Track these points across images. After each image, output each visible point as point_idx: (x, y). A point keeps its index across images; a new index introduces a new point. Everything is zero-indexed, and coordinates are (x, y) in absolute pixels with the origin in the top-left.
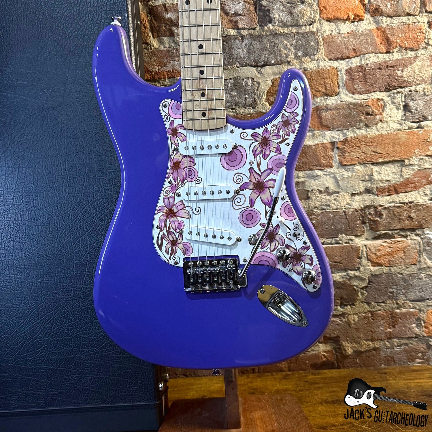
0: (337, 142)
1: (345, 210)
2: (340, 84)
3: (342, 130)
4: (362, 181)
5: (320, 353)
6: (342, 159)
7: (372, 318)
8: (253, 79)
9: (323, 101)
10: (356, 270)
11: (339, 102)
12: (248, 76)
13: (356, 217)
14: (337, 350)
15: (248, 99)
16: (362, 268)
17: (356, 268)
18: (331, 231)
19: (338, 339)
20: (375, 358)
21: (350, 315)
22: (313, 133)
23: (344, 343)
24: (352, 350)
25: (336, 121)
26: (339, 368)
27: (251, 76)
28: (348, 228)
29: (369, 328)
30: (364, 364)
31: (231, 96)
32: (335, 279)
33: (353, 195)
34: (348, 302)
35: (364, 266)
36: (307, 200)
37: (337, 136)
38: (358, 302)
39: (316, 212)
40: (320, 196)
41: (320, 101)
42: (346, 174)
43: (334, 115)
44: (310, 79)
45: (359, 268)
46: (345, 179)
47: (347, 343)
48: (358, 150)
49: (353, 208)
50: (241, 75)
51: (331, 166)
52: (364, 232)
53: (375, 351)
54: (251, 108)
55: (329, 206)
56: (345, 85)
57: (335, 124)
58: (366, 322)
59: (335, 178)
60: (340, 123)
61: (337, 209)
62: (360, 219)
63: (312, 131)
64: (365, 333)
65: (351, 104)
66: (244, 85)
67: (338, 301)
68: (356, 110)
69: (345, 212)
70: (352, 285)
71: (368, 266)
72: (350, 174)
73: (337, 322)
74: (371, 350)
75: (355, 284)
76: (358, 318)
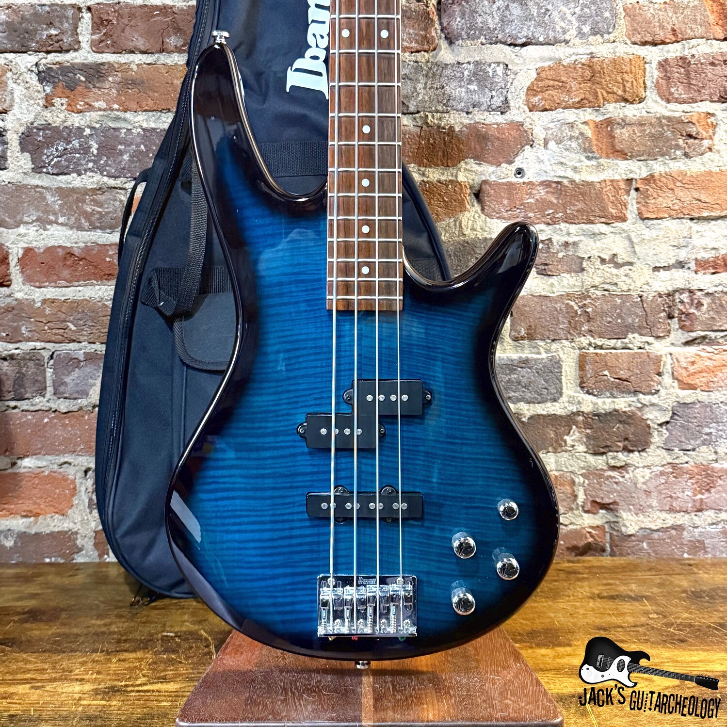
0: (636, 179)
1: (641, 293)
2: (648, 83)
3: (646, 160)
4: (674, 246)
5: (584, 528)
6: (643, 209)
7: (674, 475)
8: (507, 66)
9: (619, 111)
10: (653, 394)
11: (644, 114)
12: (498, 61)
13: (658, 304)
14: (612, 525)
15: (495, 98)
16: (663, 392)
17: (653, 391)
18: (616, 328)
19: (616, 506)
20: (674, 543)
21: (638, 467)
22: (598, 163)
23: (624, 515)
24: (637, 528)
25: (638, 145)
26: (613, 554)
27: (502, 60)
28: (645, 323)
29: (667, 491)
30: (654, 551)
31: (468, 91)
32: (617, 407)
33: (656, 269)
34: (636, 446)
35: (666, 388)
36: (580, 274)
37: (637, 169)
38: (652, 447)
39: (593, 294)
40: (602, 267)
41: (614, 110)
42: (647, 234)
43: (635, 133)
44: (600, 72)
45: (658, 391)
46: (646, 242)
47: (629, 514)
48: (670, 195)
49: (655, 291)
50: (486, 57)
51: (624, 219)
52: (669, 331)
53: (675, 529)
54: (499, 113)
55: (616, 284)
56: (655, 86)
57: (636, 149)
58: (663, 481)
59: (630, 239)
60: (644, 148)
61: (629, 290)
62: (664, 310)
63: (595, 158)
64: (660, 500)
65: (664, 119)
66: (491, 74)
67: (619, 444)
68: (671, 129)
69: (641, 297)
70: (644, 417)
71: (674, 387)
72: (654, 233)
73: (615, 478)
74: (668, 528)
75: (650, 416)
76: (651, 473)
